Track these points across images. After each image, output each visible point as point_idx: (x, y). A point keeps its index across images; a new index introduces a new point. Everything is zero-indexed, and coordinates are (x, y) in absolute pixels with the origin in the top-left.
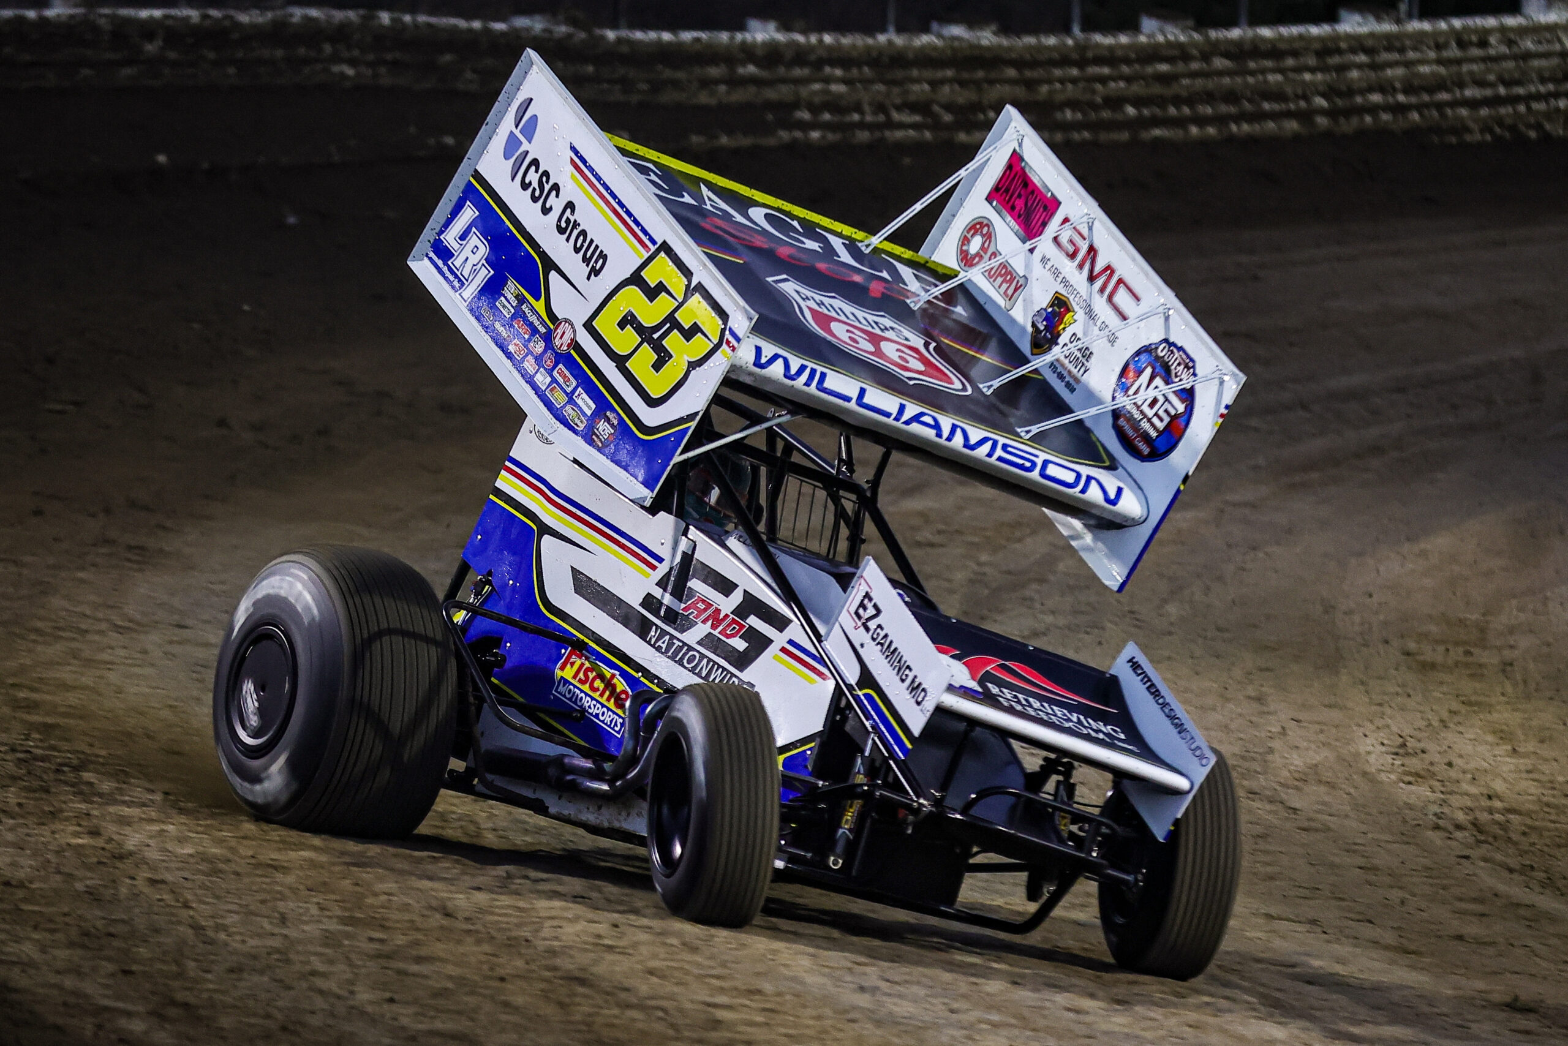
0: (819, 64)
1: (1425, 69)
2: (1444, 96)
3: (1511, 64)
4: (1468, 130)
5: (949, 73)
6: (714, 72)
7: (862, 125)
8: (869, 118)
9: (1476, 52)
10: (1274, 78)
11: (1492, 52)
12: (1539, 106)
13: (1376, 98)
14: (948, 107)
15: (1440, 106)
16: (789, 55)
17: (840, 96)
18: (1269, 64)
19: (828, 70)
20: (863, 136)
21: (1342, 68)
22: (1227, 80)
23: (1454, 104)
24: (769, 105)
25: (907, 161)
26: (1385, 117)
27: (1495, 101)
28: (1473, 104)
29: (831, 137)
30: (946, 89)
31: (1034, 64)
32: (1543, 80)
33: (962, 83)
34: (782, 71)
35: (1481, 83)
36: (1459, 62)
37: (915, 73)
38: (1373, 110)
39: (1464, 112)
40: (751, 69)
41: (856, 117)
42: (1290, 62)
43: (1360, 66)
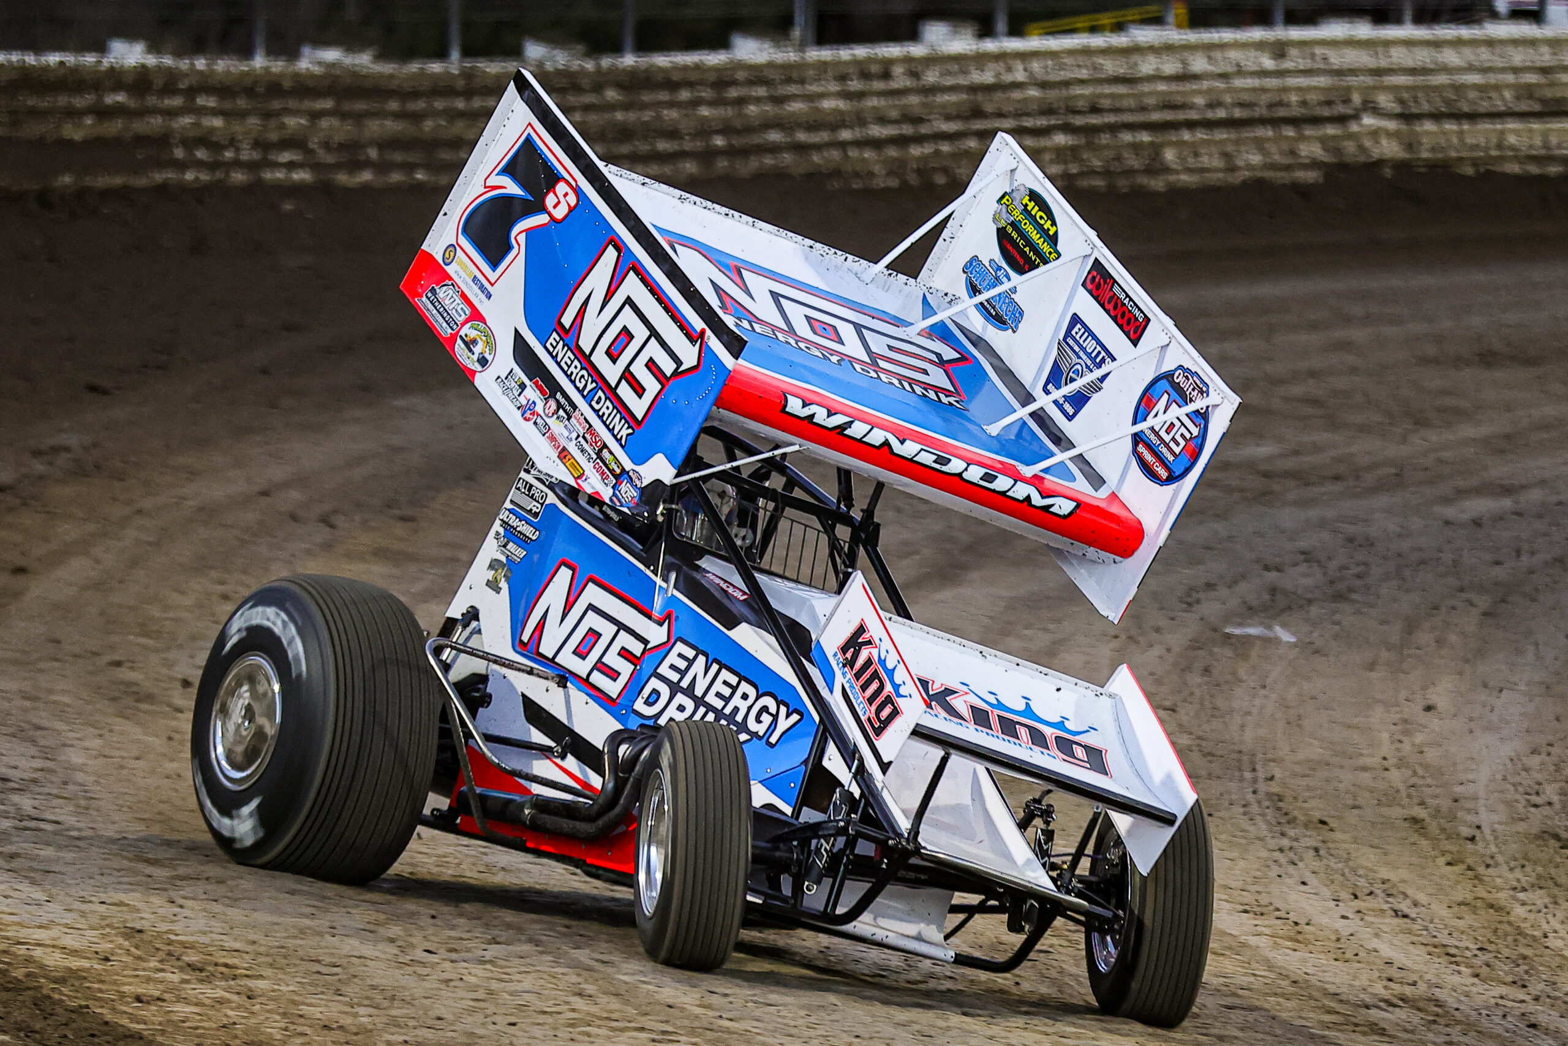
0: (192, 92)
1: (827, 104)
2: (846, 135)
3: (914, 100)
4: (871, 174)
5: (328, 104)
6: (80, 102)
7: (237, 164)
8: (245, 156)
9: (878, 85)
10: (671, 115)
11: (894, 85)
12: (945, 147)
13: (775, 136)
14: (326, 145)
15: (843, 145)
16: (159, 82)
17: (212, 130)
18: (663, 96)
19: (201, 101)
20: (238, 177)
21: (741, 101)
22: (619, 116)
23: (859, 144)
24: (140, 140)
25: (288, 207)
26: (787, 158)
27: (902, 141)
28: (877, 144)
29: (205, 177)
30: (324, 123)
31: (416, 94)
32: (948, 118)
33: (344, 116)
34: (152, 100)
35: (882, 120)
36: (861, 95)
37: (292, 103)
38: (774, 149)
39: (868, 154)
40: (120, 98)
41: (229, 154)
42: (685, 95)
43: (758, 100)
